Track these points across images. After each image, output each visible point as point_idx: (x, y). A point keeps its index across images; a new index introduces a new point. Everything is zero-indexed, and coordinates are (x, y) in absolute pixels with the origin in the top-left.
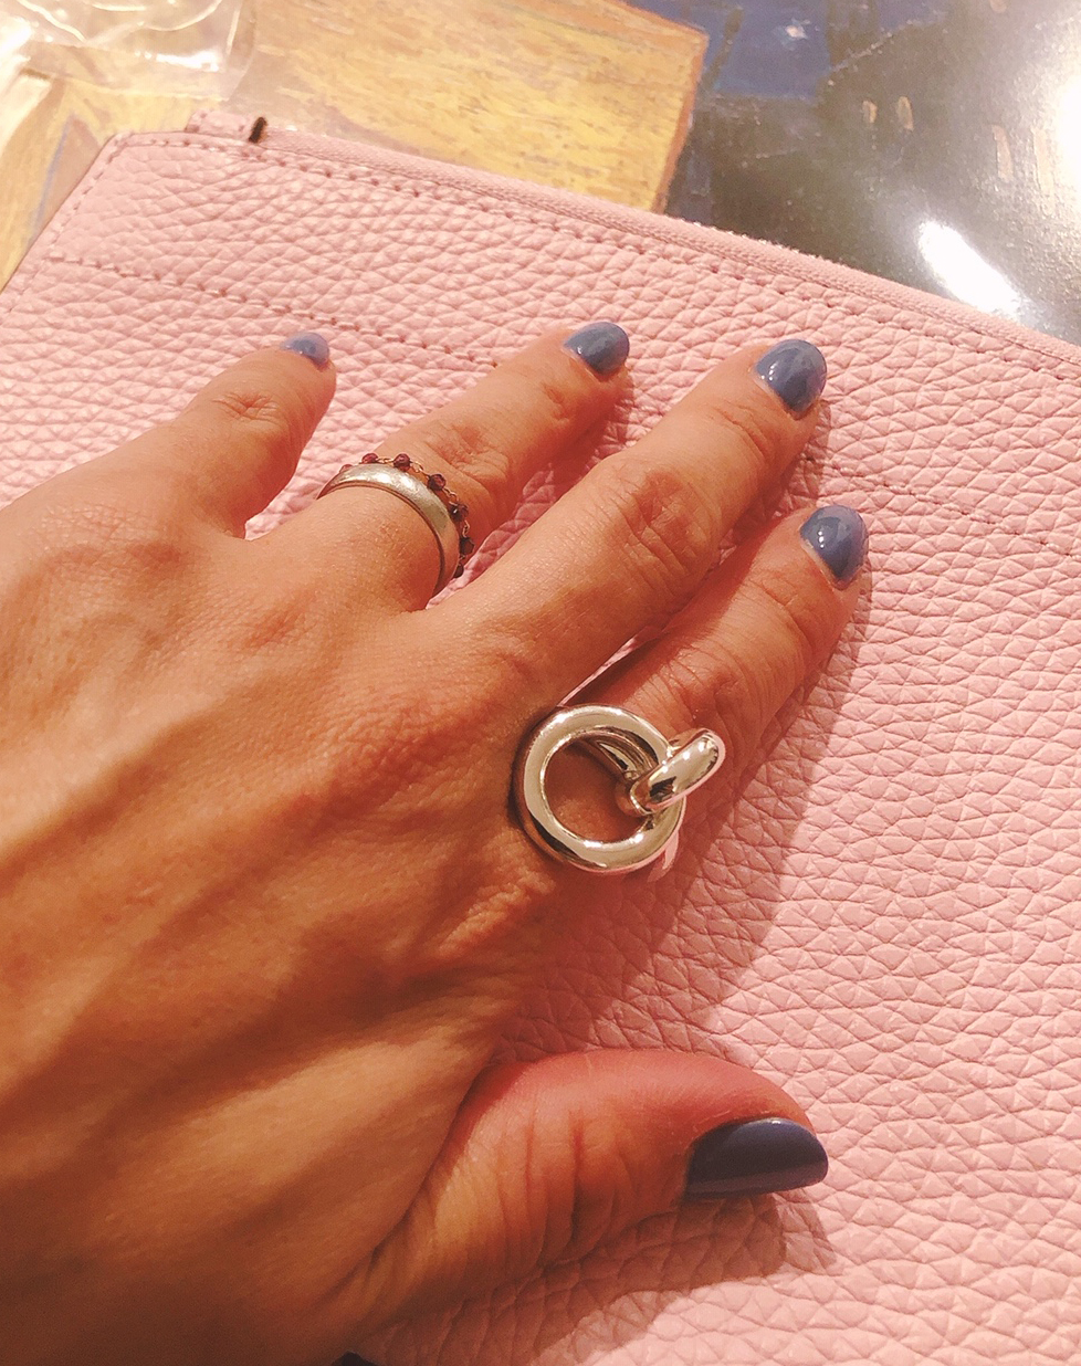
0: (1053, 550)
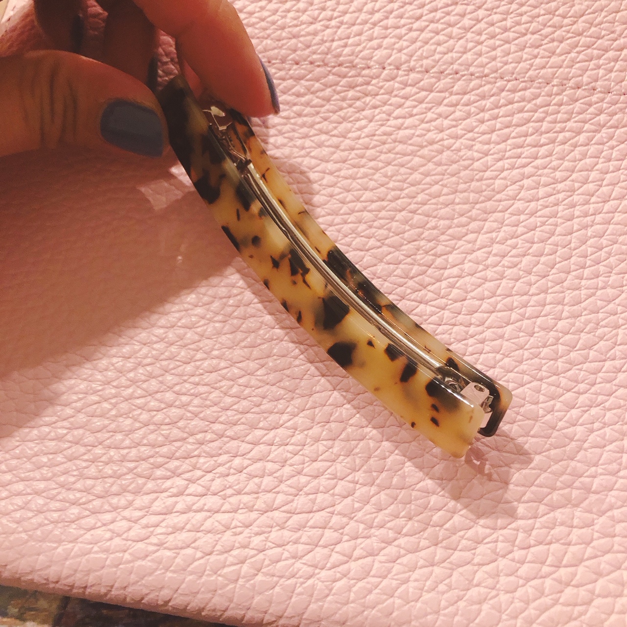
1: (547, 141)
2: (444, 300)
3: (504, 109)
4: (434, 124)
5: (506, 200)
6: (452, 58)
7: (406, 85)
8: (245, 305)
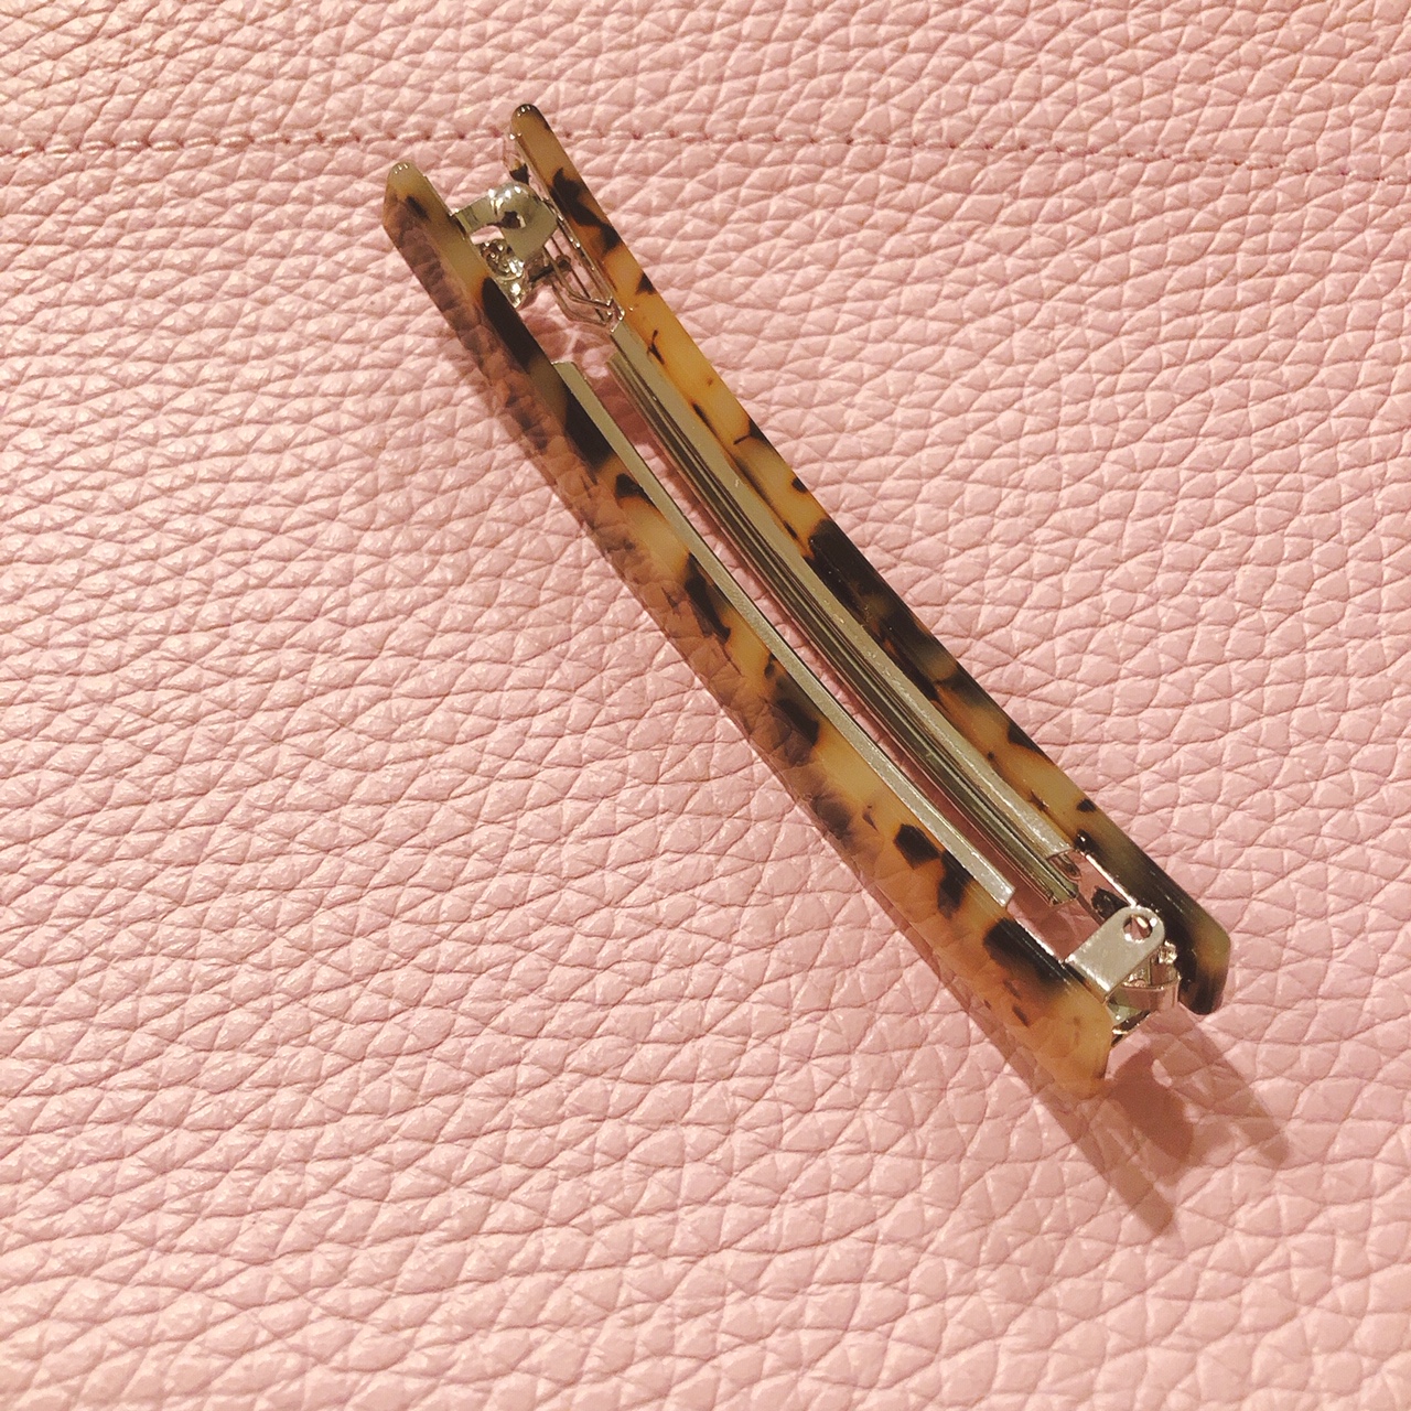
1: (1251, 296)
2: (1065, 684)
3: (1141, 226)
4: (982, 267)
5: (1174, 438)
6: (1010, 110)
7: (905, 178)
8: (574, 732)
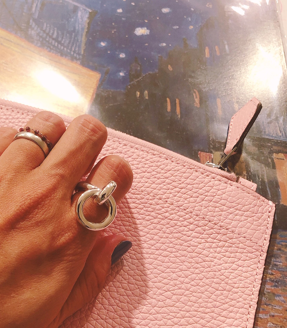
0: (169, 203)
